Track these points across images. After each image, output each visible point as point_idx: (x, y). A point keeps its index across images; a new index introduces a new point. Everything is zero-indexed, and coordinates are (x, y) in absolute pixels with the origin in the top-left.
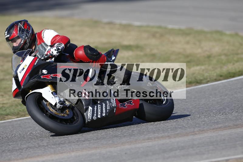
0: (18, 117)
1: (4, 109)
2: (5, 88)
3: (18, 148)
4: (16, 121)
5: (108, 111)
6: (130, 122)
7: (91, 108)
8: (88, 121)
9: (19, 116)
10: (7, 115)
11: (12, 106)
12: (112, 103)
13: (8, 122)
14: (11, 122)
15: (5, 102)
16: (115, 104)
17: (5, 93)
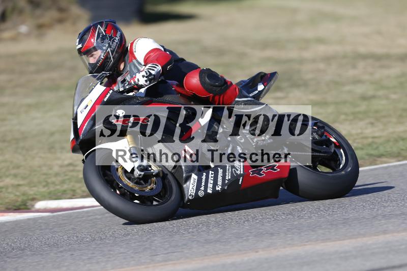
0: (399, 161)
1: (375, 146)
2: (377, 112)
3: (398, 212)
4: (395, 166)
5: (227, 181)
6: (274, 200)
7: (196, 177)
8: (188, 198)
9: (400, 158)
10: (380, 156)
11: (388, 141)
12: (235, 168)
13: (383, 168)
14: (386, 168)
15: (377, 134)
16: (242, 170)
17: (377, 119)
